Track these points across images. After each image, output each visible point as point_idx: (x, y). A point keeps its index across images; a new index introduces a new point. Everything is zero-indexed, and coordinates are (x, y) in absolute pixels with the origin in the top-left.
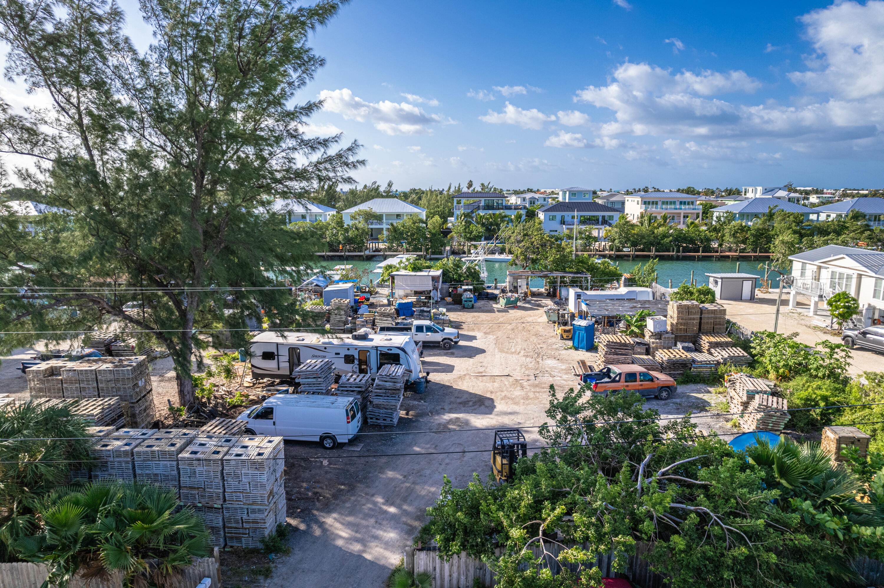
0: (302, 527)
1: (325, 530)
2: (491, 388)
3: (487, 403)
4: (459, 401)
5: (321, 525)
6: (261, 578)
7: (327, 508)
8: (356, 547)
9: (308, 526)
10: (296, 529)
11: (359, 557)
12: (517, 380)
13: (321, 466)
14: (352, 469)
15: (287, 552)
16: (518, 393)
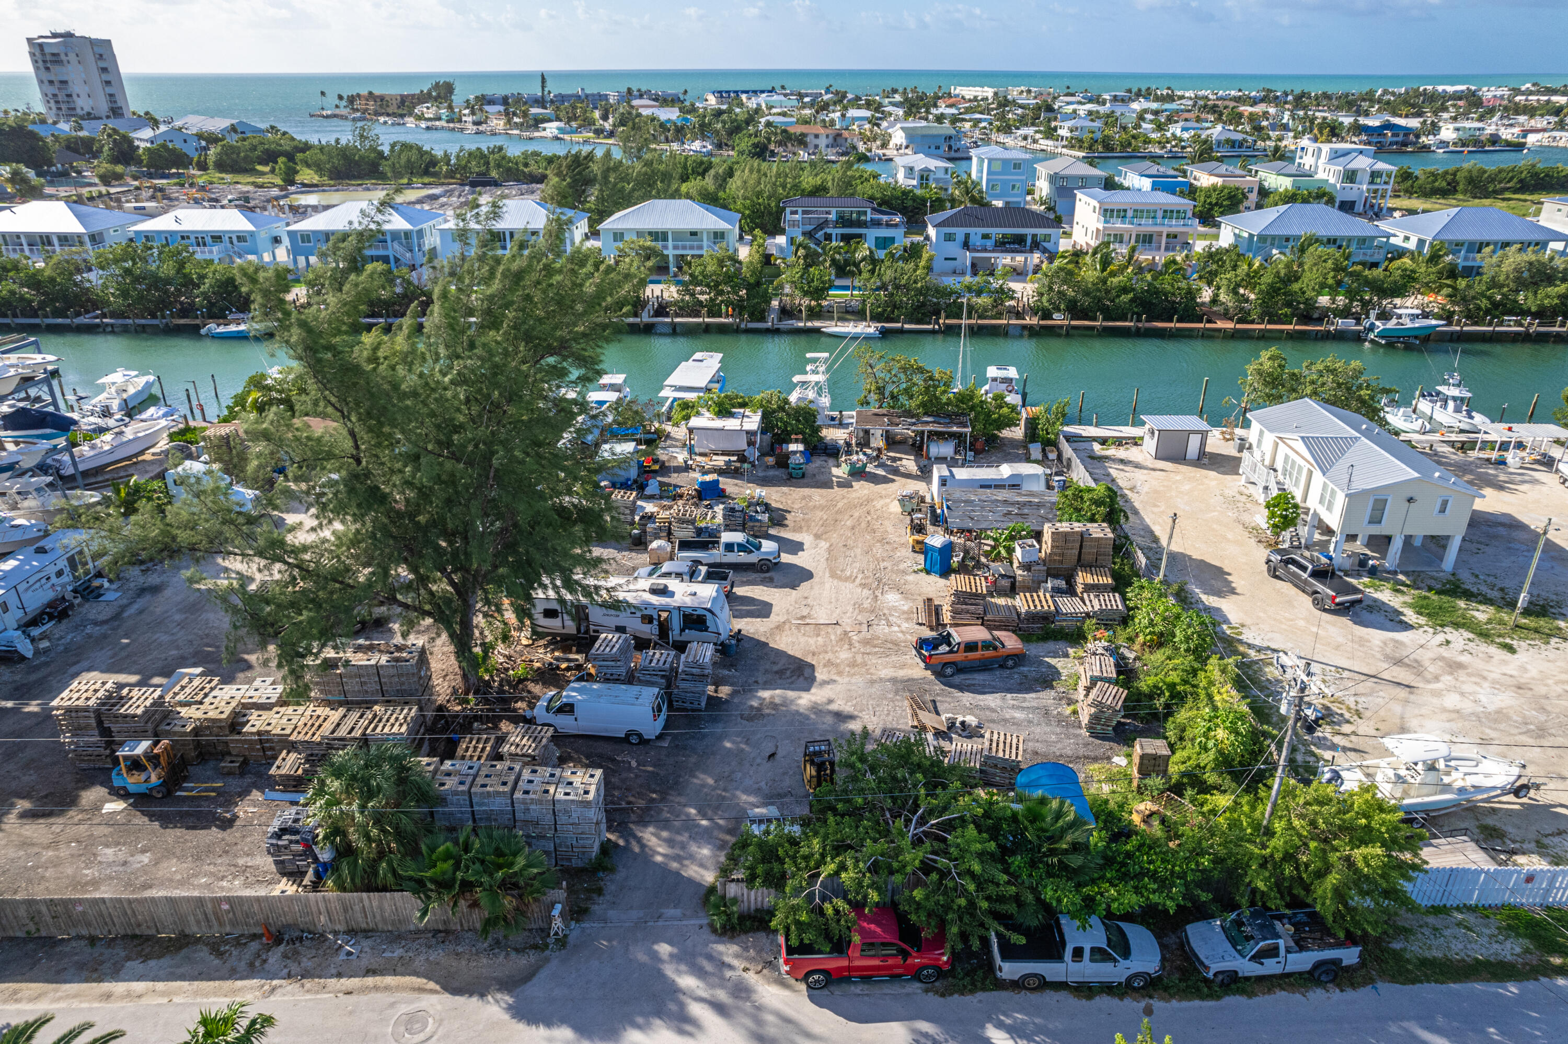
0: (621, 842)
1: (643, 846)
2: (813, 648)
3: (807, 672)
4: (776, 668)
5: (639, 840)
6: (595, 896)
7: (643, 823)
8: (675, 865)
9: (627, 841)
10: (616, 845)
11: (678, 874)
12: (846, 633)
13: (630, 769)
14: (662, 773)
15: (612, 870)
16: (844, 655)
